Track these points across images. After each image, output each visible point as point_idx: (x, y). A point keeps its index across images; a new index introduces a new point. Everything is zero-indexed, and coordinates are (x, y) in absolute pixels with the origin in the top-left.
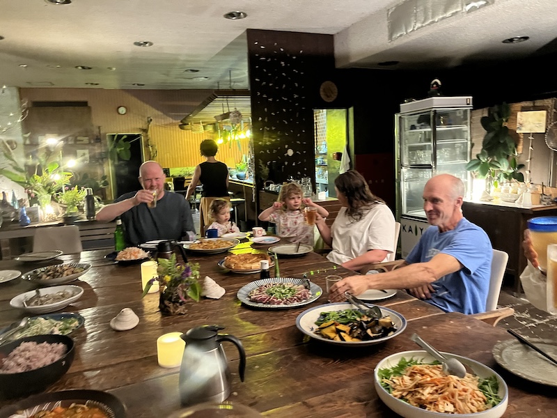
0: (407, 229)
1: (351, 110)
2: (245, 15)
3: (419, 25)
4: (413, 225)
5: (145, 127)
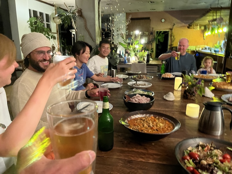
5: (171, 28)
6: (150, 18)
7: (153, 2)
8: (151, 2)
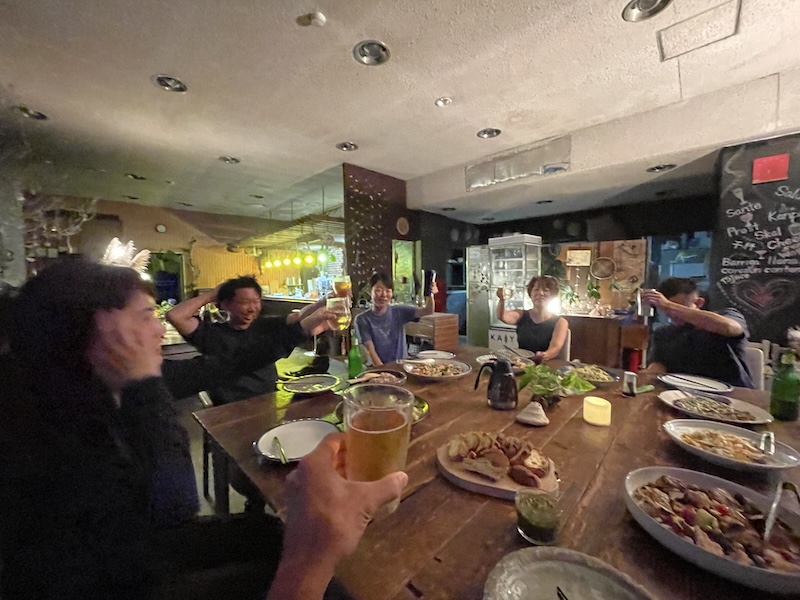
0: (496, 337)
1: (419, 243)
2: (356, 147)
3: (497, 180)
4: (503, 334)
5: (187, 247)
6: (120, 218)
7: (142, 178)
8: (135, 177)
